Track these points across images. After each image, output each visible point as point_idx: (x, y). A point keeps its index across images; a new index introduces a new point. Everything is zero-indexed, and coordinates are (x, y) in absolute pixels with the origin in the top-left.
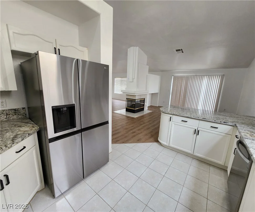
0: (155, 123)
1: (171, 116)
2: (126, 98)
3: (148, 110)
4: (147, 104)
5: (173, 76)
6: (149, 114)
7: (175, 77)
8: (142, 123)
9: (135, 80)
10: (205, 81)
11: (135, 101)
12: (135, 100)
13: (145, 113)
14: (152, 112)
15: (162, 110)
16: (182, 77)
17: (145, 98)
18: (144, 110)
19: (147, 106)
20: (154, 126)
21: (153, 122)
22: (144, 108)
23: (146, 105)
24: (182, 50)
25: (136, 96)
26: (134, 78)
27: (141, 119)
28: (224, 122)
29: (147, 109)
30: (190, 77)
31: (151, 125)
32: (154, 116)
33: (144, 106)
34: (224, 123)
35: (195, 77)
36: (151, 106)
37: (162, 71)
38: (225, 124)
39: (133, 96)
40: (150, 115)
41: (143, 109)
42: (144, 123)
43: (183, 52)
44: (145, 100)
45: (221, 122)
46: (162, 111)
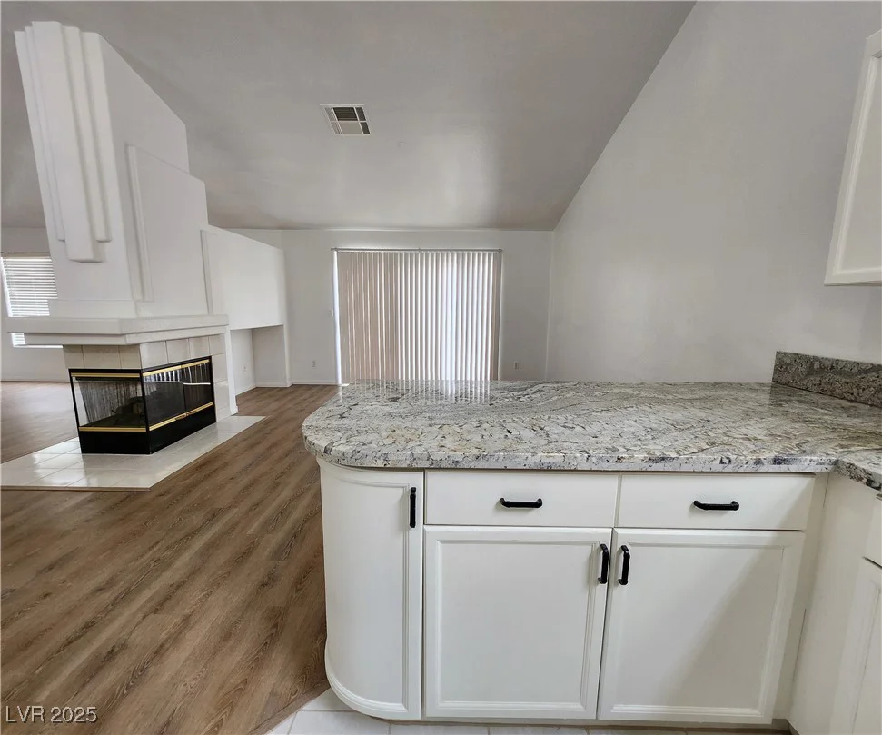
0: (286, 493)
1: (416, 480)
2: (71, 371)
3: (239, 414)
4: (230, 384)
5: (336, 252)
6: (250, 438)
7: (345, 257)
8: (196, 519)
9: (117, 250)
10: (450, 270)
11: (141, 378)
12: (139, 372)
13: (222, 438)
14: (266, 423)
15: (321, 442)
16: (372, 257)
17: (210, 358)
18: (217, 420)
19: (234, 391)
20: (283, 512)
21: (275, 486)
22: (213, 408)
23: (226, 390)
24: (360, 110)
25: (143, 349)
26: (101, 235)
27: (194, 485)
28: (777, 461)
29: (234, 409)
30: (401, 254)
31: (262, 518)
32: (275, 445)
33: (212, 399)
34: (776, 468)
35: (416, 254)
36: (256, 389)
37: (285, 227)
38: (783, 468)
39: (119, 348)
40: (252, 446)
41: (209, 417)
42: (214, 516)
43: (366, 131)
44: (210, 365)
45: (758, 462)
46: (327, 451)
